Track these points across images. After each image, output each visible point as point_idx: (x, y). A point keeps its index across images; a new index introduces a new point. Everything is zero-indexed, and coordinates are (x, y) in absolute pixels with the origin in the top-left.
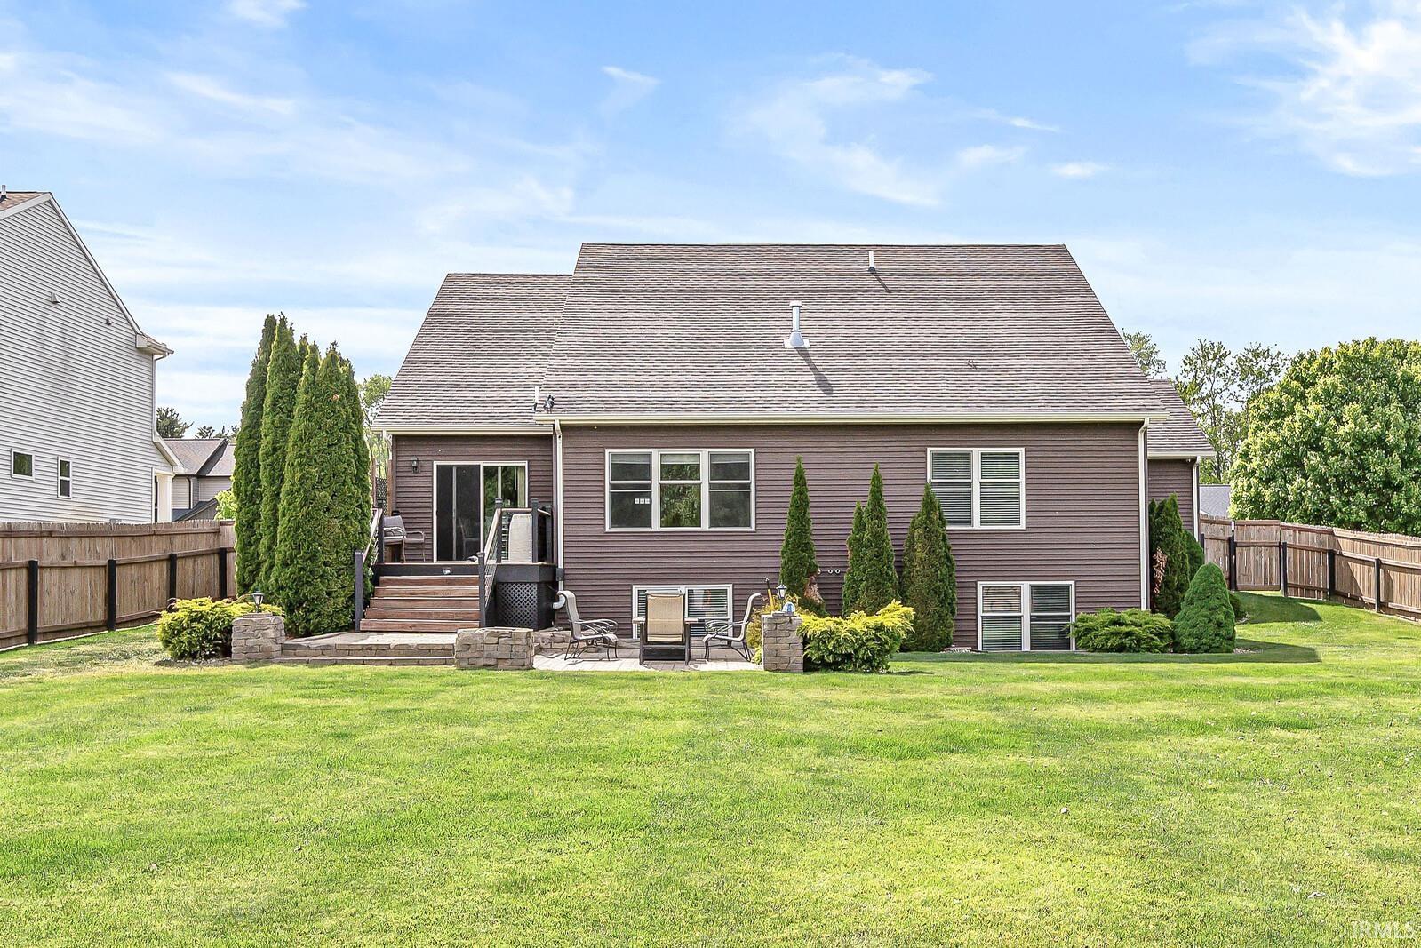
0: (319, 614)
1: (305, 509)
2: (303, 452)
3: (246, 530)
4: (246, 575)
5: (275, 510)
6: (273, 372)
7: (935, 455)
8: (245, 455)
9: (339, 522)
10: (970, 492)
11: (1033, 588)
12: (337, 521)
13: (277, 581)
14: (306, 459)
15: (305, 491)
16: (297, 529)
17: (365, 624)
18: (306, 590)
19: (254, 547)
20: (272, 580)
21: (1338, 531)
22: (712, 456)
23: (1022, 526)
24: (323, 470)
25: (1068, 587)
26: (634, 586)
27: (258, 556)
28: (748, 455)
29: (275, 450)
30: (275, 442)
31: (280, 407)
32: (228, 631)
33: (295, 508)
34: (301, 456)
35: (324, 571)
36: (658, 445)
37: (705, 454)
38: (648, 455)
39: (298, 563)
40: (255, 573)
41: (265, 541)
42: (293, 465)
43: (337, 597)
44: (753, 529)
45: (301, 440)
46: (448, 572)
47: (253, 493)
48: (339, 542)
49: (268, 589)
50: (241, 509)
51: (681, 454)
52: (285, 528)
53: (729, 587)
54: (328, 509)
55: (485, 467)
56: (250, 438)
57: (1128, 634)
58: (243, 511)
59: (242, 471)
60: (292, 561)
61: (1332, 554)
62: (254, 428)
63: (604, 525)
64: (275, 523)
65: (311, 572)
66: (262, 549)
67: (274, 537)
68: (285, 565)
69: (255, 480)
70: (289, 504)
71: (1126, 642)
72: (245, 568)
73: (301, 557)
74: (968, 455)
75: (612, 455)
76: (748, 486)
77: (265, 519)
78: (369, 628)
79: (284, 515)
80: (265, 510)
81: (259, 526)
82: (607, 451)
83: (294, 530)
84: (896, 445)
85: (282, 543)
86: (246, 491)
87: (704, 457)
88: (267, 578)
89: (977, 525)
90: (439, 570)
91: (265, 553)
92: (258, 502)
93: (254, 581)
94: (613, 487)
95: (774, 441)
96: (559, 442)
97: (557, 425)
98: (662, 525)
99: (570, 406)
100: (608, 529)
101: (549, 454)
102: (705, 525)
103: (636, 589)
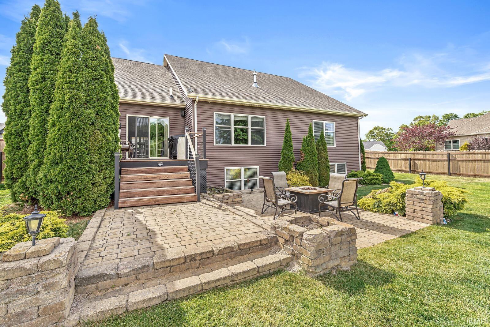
0: (85, 200)
1: (74, 121)
2: (72, 80)
3: (15, 138)
4: (14, 171)
5: (44, 122)
6: (42, 25)
7: (314, 123)
8: (15, 82)
9: (101, 133)
11: (338, 165)
12: (99, 132)
13: (46, 176)
14: (73, 85)
15: (74, 108)
16: (67, 136)
17: (123, 203)
18: (75, 183)
19: (22, 150)
20: (41, 175)
22: (252, 118)
23: (335, 146)
24: (89, 95)
26: (225, 168)
27: (26, 156)
28: (263, 119)
29: (44, 79)
30: (44, 73)
31: (48, 50)
33: (65, 121)
34: (70, 82)
35: (89, 168)
36: (234, 112)
37: (249, 117)
38: (230, 116)
39: (67, 162)
40: (22, 170)
41: (34, 146)
42: (63, 88)
43: (100, 185)
44: (265, 146)
45: (70, 71)
46: (161, 164)
47: (21, 111)
48: (101, 147)
49: (36, 182)
50: (10, 122)
51: (241, 116)
52: (55, 135)
53: (258, 167)
54: (92, 123)
56: (20, 71)
58: (12, 124)
59: (11, 94)
60: (62, 161)
62: (24, 64)
63: (213, 143)
64: (44, 132)
65: (78, 169)
66: (30, 152)
67: (43, 142)
68: (55, 164)
69: (24, 102)
70: (59, 117)
72: (13, 165)
73: (70, 158)
74: (322, 123)
75: (216, 115)
76: (263, 130)
77: (34, 129)
78: (125, 205)
79: (54, 125)
80: (34, 122)
81: (28, 135)
82: (215, 113)
83: (64, 136)
85: (52, 147)
86: (15, 109)
88: (36, 173)
90: (155, 164)
91: (33, 155)
92: (26, 117)
93: (22, 175)
94: (217, 128)
95: (271, 114)
96: (195, 107)
97: (197, 100)
98: (235, 143)
99: (199, 92)
100: (215, 145)
101: (178, 115)
102: (250, 144)
103: (226, 168)
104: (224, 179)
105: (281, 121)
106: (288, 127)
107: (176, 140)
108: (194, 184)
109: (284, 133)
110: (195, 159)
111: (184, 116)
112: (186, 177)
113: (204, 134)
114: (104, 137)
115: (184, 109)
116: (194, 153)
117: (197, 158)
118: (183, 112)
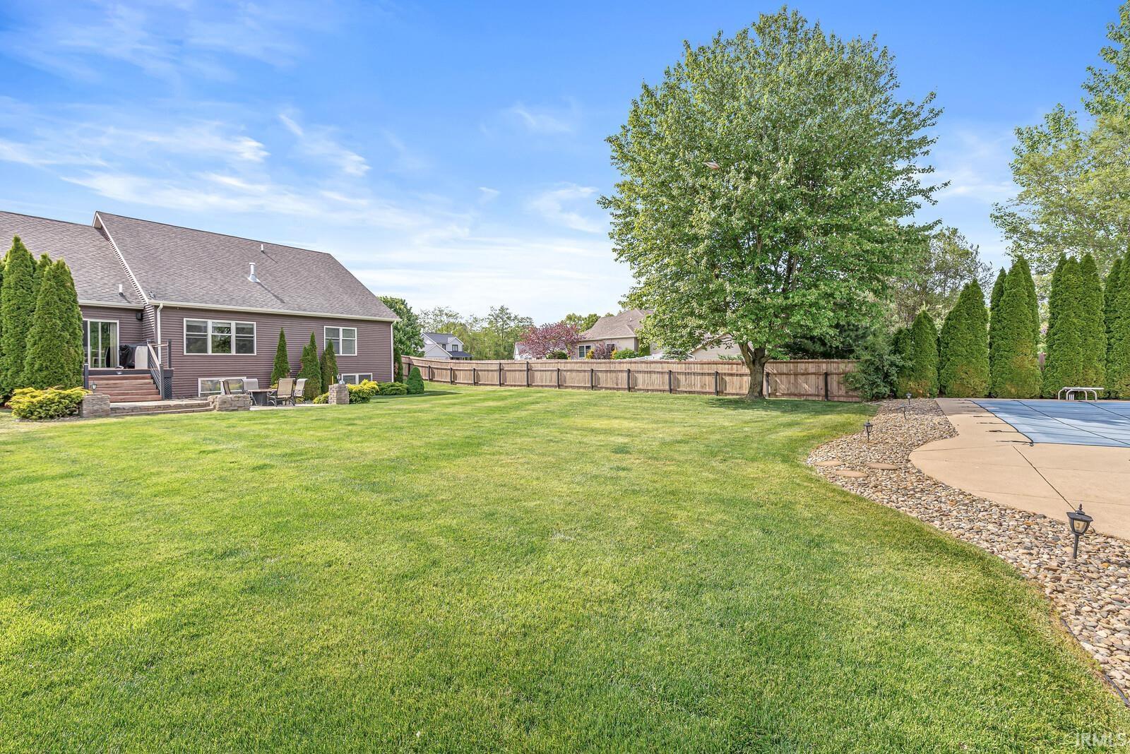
7: (326, 328)
10: (338, 343)
11: (359, 376)
21: (411, 357)
22: (237, 324)
23: (356, 355)
25: (370, 375)
28: (253, 325)
32: (80, 403)
36: (212, 318)
38: (206, 322)
44: (256, 355)
46: (119, 373)
51: (221, 322)
55: (91, 322)
57: (398, 389)
61: (409, 364)
63: (183, 352)
71: (398, 392)
74: (338, 329)
75: (187, 321)
76: (252, 337)
82: (185, 319)
84: (313, 324)
87: (233, 324)
89: (341, 354)
90: (114, 373)
94: (187, 335)
95: (264, 320)
96: (159, 313)
97: (161, 306)
98: (213, 352)
99: (164, 297)
100: (185, 354)
101: (133, 318)
102: (233, 352)
103: (200, 380)
104: (198, 390)
105: (275, 329)
106: (282, 335)
107: (134, 350)
108: (157, 388)
109: (278, 340)
110: (159, 369)
111: (141, 319)
112: (150, 383)
113: (170, 346)
114: (76, 351)
115: (142, 310)
116: (158, 362)
117: (161, 367)
118: (140, 314)
